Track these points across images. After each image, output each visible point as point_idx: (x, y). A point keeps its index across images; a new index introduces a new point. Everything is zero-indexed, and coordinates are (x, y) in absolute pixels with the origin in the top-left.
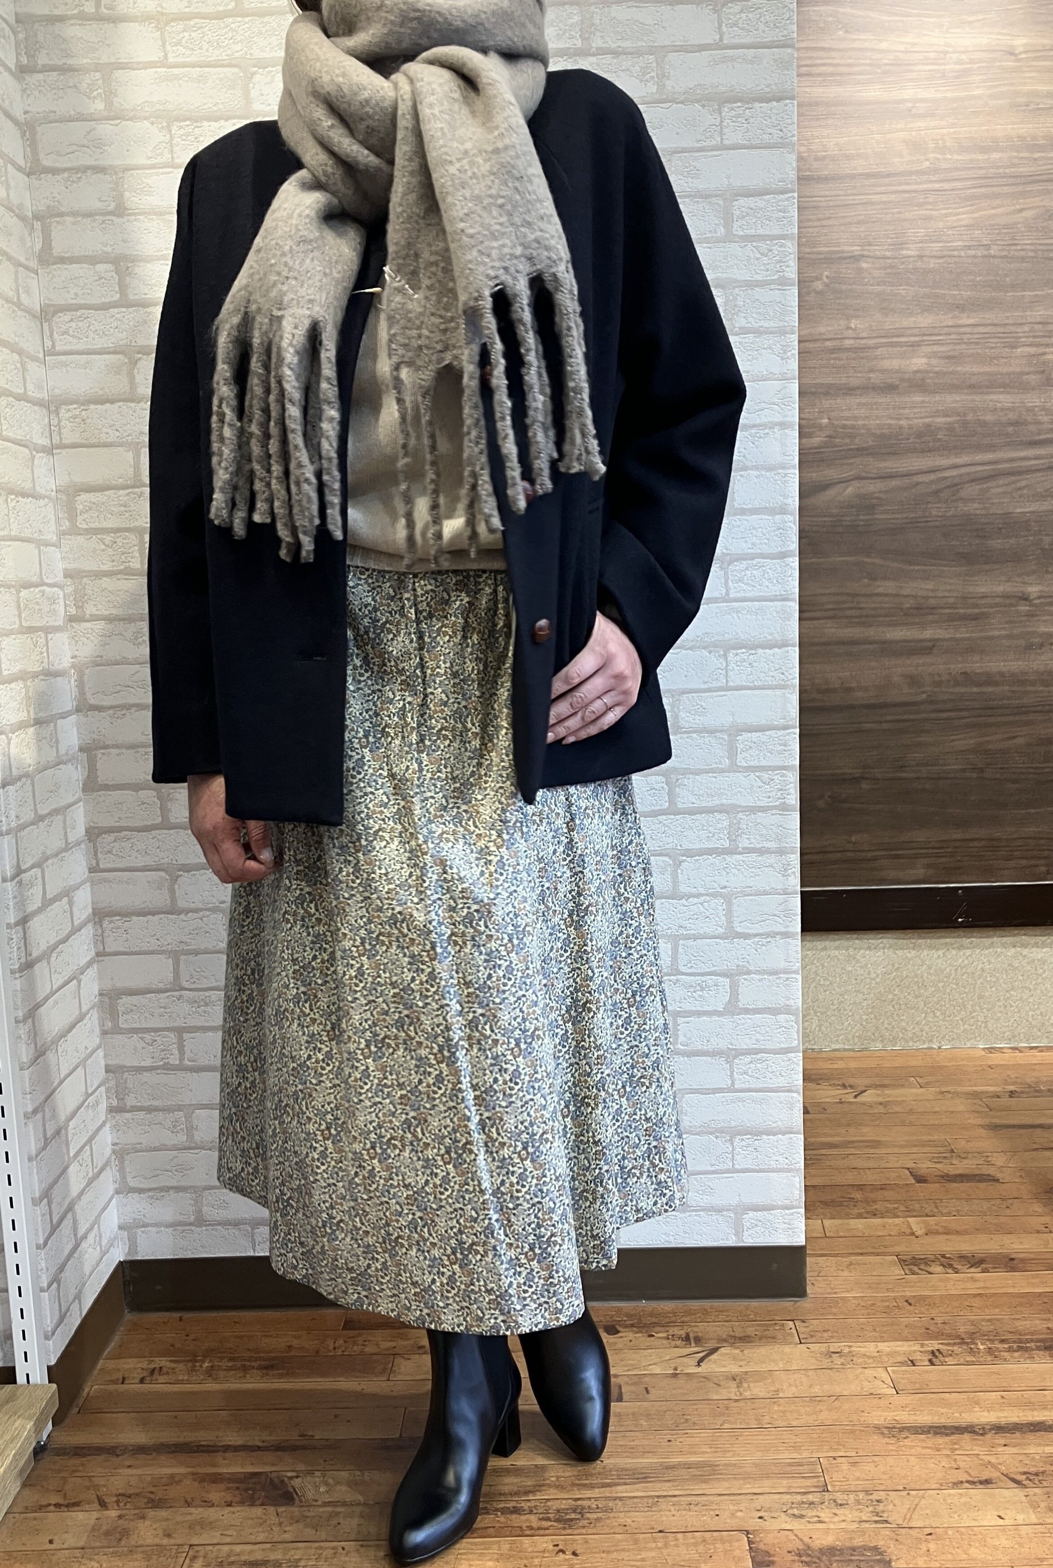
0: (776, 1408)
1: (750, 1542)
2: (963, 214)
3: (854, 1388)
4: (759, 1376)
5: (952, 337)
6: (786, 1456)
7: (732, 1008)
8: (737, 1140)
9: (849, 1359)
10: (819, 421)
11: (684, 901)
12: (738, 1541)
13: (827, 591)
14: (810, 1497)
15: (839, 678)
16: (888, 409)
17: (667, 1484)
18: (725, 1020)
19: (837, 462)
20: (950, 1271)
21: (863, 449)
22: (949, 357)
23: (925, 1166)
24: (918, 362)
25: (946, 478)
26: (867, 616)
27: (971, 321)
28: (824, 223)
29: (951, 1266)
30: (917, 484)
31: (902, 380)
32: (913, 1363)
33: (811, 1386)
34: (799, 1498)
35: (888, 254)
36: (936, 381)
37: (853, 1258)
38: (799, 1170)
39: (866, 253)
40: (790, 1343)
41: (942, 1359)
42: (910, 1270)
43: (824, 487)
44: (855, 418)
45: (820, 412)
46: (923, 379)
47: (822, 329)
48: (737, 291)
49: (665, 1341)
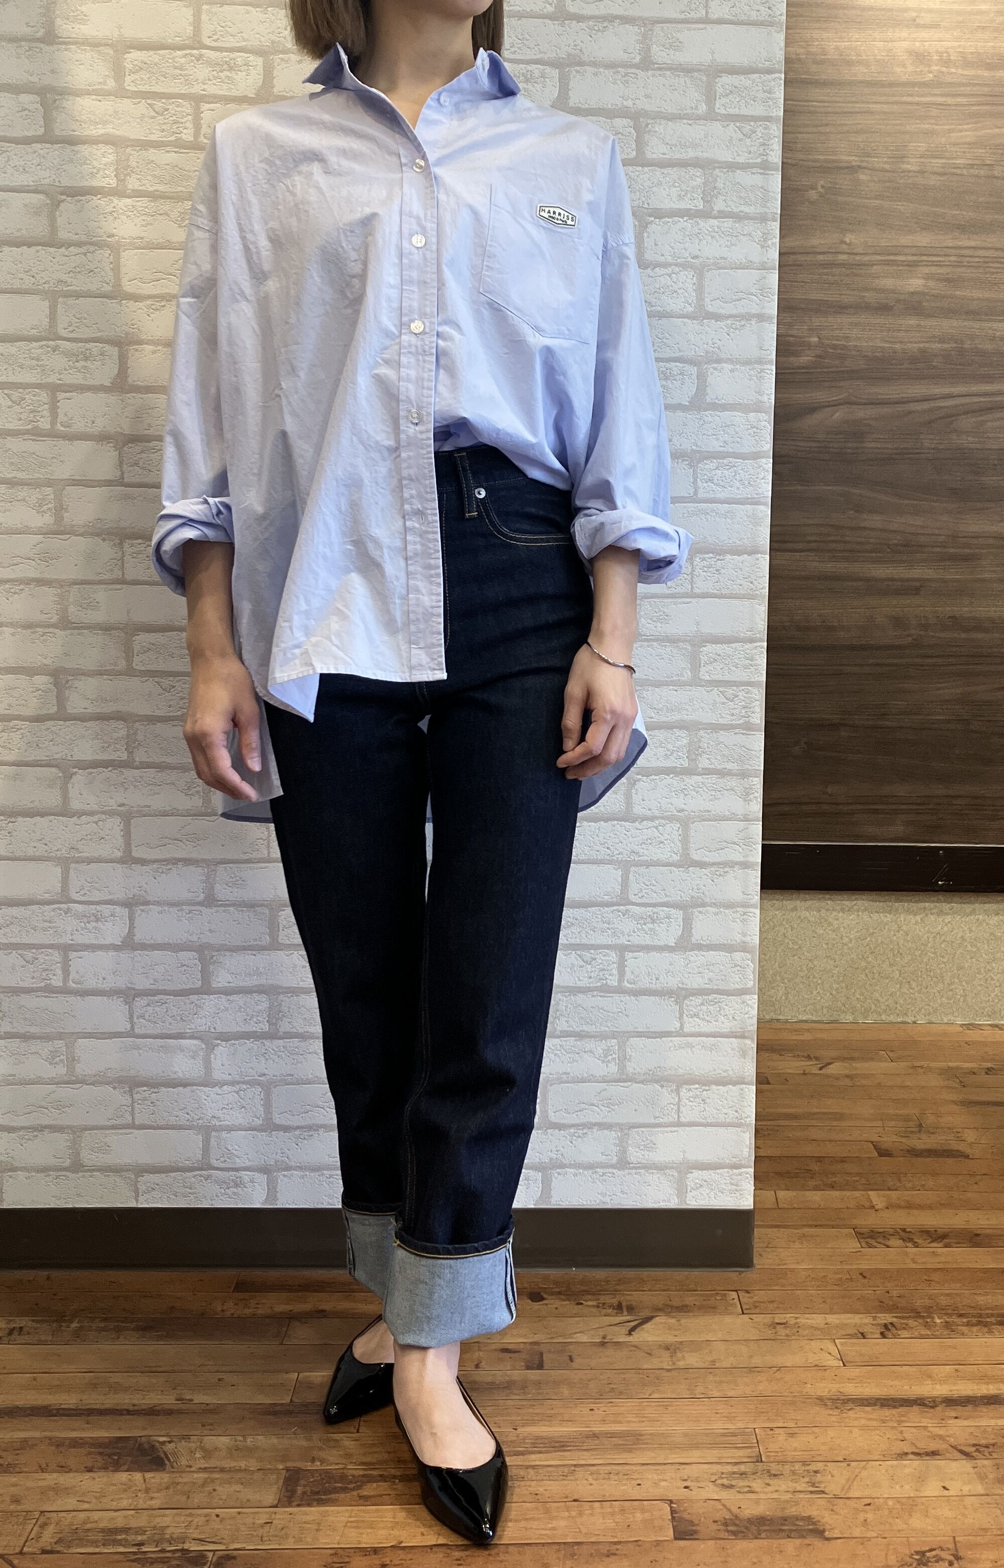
0: (711, 1378)
1: (673, 1512)
2: (966, 131)
3: (798, 1359)
4: (696, 1347)
5: (953, 258)
6: (719, 1426)
7: (685, 944)
8: (683, 1092)
9: (796, 1330)
10: (807, 339)
11: (637, 824)
12: (660, 1510)
13: (810, 522)
14: (742, 1468)
15: (820, 616)
16: (882, 331)
17: (585, 1453)
18: (678, 958)
19: (827, 384)
20: (910, 1245)
21: (853, 371)
22: (948, 280)
23: (889, 1140)
24: (915, 283)
25: (941, 407)
26: (852, 551)
27: (972, 243)
28: (821, 129)
29: (911, 1240)
30: (910, 413)
31: (898, 301)
32: (863, 1336)
33: (751, 1357)
34: (729, 1468)
35: (887, 167)
36: (933, 304)
37: (805, 1230)
38: (748, 1125)
39: (864, 164)
40: (731, 1314)
41: (895, 1331)
42: (867, 1243)
43: (813, 409)
44: (847, 338)
45: (810, 330)
46: (919, 302)
47: (815, 241)
48: (717, 171)
49: (594, 1310)
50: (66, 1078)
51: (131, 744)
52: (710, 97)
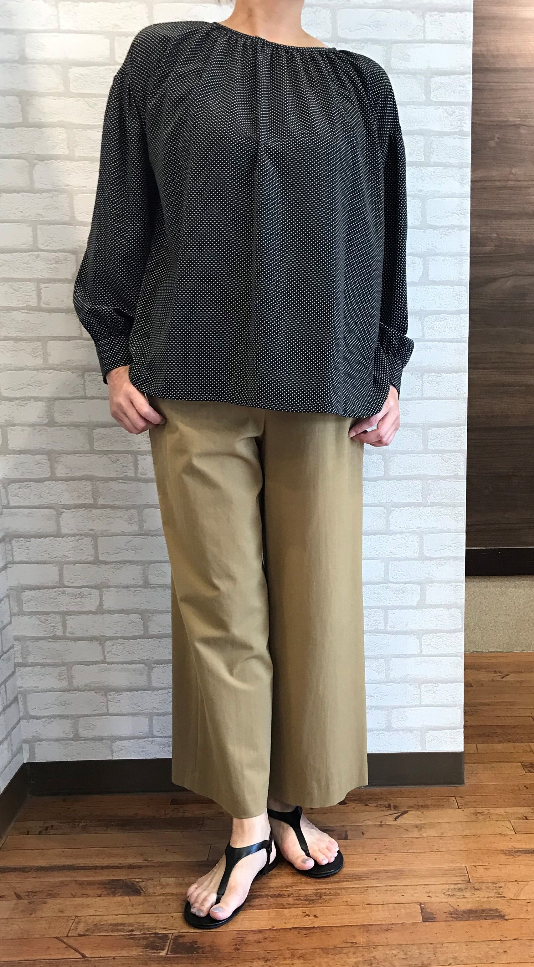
4: (432, 826)
7: (421, 605)
8: (422, 688)
9: (488, 816)
11: (392, 536)
18: (417, 611)
32: (526, 818)
39: (523, 123)
40: (451, 808)
42: (528, 770)
44: (514, 234)
45: (491, 229)
48: (432, 138)
49: (375, 808)
50: (68, 688)
51: (95, 494)
52: (428, 91)
